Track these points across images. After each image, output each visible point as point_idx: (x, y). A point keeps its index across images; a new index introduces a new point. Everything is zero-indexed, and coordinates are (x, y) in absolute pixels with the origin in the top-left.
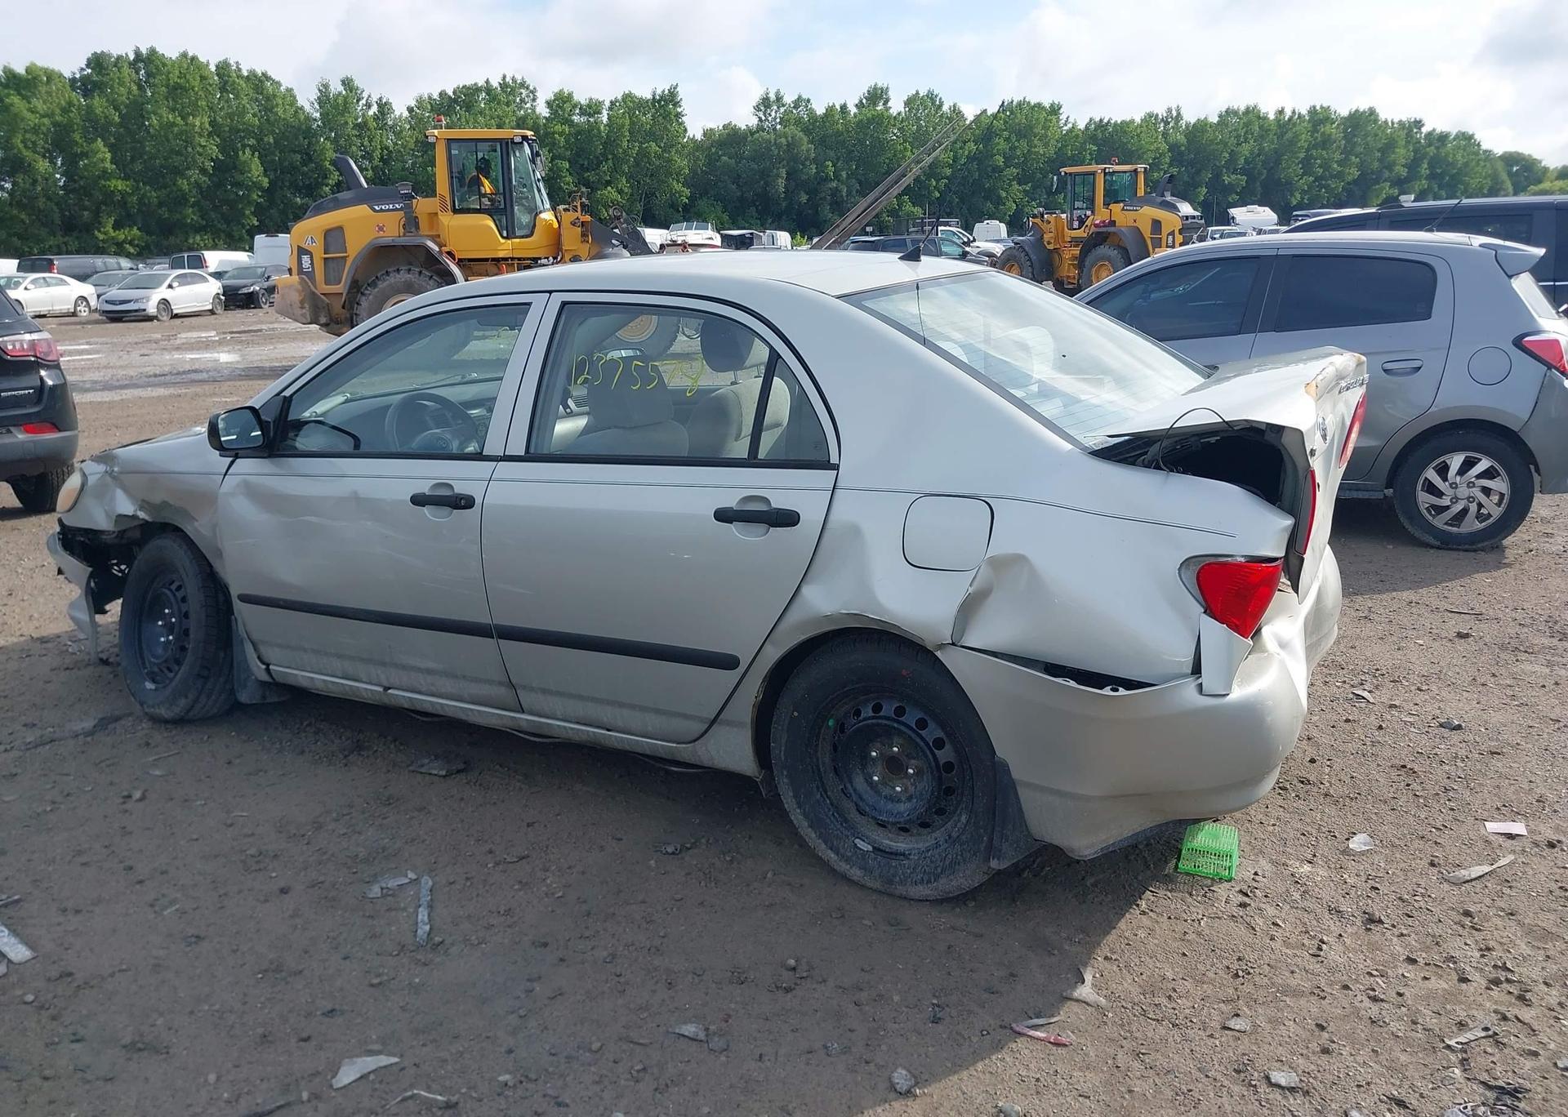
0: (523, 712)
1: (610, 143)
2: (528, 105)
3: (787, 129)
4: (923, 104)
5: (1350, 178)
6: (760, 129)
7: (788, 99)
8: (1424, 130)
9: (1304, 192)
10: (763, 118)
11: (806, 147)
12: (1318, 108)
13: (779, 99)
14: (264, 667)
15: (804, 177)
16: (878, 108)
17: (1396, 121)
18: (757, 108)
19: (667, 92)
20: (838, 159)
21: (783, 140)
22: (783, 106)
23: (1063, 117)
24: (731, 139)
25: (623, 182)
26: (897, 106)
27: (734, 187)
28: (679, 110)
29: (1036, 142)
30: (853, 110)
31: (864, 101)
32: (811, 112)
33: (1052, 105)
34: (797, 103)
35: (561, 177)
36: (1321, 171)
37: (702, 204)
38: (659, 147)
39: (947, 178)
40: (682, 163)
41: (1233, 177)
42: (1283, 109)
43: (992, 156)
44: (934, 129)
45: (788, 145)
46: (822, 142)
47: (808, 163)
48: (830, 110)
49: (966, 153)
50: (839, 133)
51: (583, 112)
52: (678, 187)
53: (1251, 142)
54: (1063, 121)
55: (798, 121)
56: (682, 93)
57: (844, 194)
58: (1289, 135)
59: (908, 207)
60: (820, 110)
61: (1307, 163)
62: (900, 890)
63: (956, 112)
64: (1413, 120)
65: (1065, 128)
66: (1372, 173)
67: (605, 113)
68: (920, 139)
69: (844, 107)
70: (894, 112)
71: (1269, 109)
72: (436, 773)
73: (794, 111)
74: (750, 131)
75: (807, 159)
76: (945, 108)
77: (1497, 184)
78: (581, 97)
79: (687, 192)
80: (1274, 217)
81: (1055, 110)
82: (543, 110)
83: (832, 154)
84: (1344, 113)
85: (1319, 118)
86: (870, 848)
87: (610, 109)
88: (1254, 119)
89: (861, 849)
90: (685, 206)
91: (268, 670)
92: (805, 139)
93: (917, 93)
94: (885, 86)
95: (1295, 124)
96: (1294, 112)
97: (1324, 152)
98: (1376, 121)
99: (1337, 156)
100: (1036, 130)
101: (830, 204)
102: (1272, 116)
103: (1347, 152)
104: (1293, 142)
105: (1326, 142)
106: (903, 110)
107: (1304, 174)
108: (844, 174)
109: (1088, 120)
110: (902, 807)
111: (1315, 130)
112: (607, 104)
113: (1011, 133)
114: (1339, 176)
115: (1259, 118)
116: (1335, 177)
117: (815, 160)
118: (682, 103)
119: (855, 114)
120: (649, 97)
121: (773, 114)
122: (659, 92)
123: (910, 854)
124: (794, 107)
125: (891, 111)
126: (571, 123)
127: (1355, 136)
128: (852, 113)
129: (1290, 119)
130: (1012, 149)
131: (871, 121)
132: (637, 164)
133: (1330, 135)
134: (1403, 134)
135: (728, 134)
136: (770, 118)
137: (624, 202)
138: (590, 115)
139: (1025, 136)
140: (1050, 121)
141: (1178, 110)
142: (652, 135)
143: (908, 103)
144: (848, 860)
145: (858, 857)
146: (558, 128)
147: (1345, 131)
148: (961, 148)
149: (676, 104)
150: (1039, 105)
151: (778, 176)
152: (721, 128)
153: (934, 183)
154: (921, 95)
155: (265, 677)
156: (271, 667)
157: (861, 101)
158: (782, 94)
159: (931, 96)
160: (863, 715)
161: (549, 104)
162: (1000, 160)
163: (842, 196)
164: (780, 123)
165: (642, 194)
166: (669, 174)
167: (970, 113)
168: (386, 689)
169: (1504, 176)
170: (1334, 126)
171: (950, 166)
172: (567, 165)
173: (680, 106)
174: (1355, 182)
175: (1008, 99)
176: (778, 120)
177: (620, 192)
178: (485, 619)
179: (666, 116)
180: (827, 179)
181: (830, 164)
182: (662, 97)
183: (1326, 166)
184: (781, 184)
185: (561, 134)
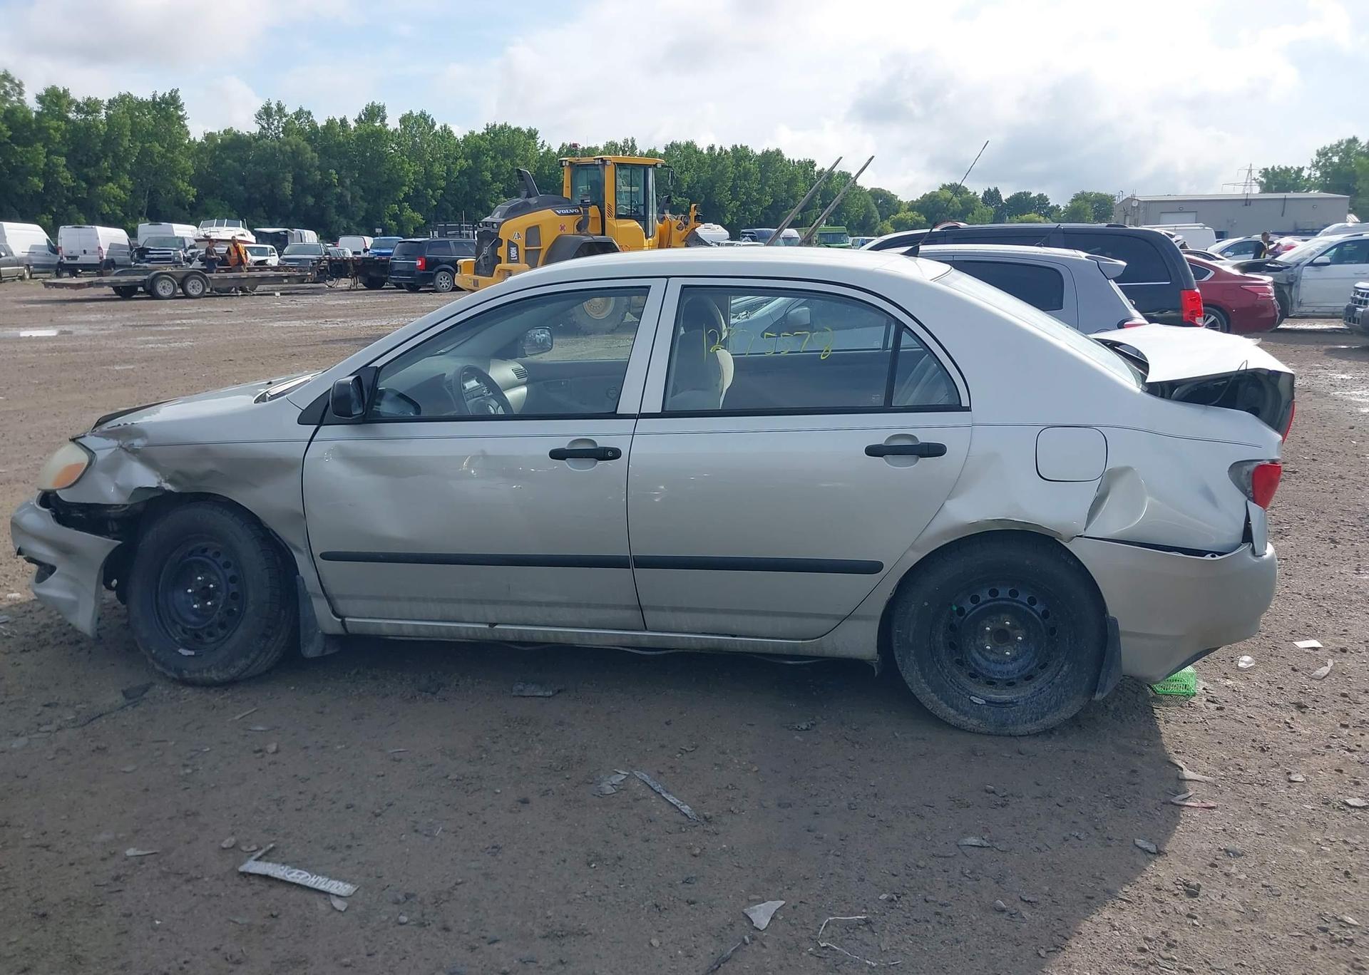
0: (646, 629)
1: (110, 141)
2: (14, 98)
3: (290, 138)
4: (416, 123)
5: (767, 204)
6: (262, 136)
7: (290, 110)
8: (816, 169)
9: (733, 214)
10: (266, 126)
11: (310, 155)
12: (739, 147)
13: (280, 109)
14: (339, 620)
15: (310, 182)
16: (377, 124)
17: (796, 161)
18: (259, 116)
19: (167, 95)
20: (341, 167)
21: (288, 148)
22: (286, 116)
23: (540, 141)
24: (233, 144)
25: (126, 180)
26: (393, 123)
27: (241, 188)
28: (180, 113)
29: (518, 161)
30: (353, 125)
31: (363, 117)
32: (313, 125)
33: (530, 131)
34: (299, 114)
35: (58, 173)
36: (745, 197)
37: (209, 203)
38: (163, 147)
39: (442, 189)
40: (187, 164)
41: (680, 199)
42: (713, 146)
43: (481, 172)
44: (429, 146)
45: (293, 152)
46: (325, 152)
47: (312, 169)
48: (331, 123)
49: (458, 167)
50: (339, 145)
51: (79, 110)
52: (183, 186)
53: (692, 171)
54: (539, 145)
55: (301, 132)
56: (183, 97)
57: (349, 199)
58: (719, 167)
59: (409, 212)
60: (321, 123)
61: (734, 190)
62: (1011, 729)
63: (447, 133)
64: (808, 160)
65: (542, 151)
66: (781, 201)
67: (103, 111)
68: (415, 153)
69: (344, 121)
70: (390, 128)
71: (702, 145)
72: (542, 695)
73: (296, 122)
74: (254, 137)
75: (311, 166)
76: (437, 127)
77: (869, 212)
78: (78, 95)
79: (194, 191)
80: (726, 233)
81: (532, 135)
82: (32, 104)
83: (335, 163)
84: (759, 152)
85: (740, 154)
86: (984, 702)
87: (108, 108)
88: (692, 152)
89: (976, 703)
90: (191, 205)
91: (343, 623)
92: (309, 148)
93: (411, 112)
94: (382, 104)
95: (723, 159)
96: (721, 149)
97: (746, 183)
98: (782, 160)
99: (756, 186)
100: (518, 152)
101: (336, 207)
102: (705, 152)
103: (763, 181)
104: (723, 173)
105: (746, 175)
106: (399, 127)
107: (733, 199)
108: (348, 182)
109: (561, 145)
110: (1010, 667)
111: (738, 165)
112: (106, 103)
113: (497, 152)
114: (758, 202)
115: (696, 151)
116: (755, 202)
117: (319, 168)
118: (185, 107)
119: (355, 128)
120: (150, 99)
121: (276, 123)
122: (160, 94)
123: (1017, 702)
124: (296, 119)
125: (388, 128)
126: (68, 121)
127: (768, 171)
128: (352, 127)
129: (719, 154)
130: (497, 166)
131: (369, 135)
132: (138, 162)
133: (749, 169)
134: (801, 171)
135: (231, 139)
136: (273, 127)
137: (128, 198)
138: (87, 113)
139: (508, 156)
140: (529, 144)
141: (633, 141)
142: (154, 135)
143: (403, 120)
144: (965, 714)
145: (974, 710)
146: (54, 123)
147: (760, 166)
148: (452, 163)
149: (179, 107)
150: (518, 130)
151: (284, 179)
152: (222, 132)
153: (431, 193)
154: (415, 115)
155: (338, 630)
156: (346, 619)
157: (360, 118)
158: (283, 105)
159: (423, 116)
160: (982, 600)
161: (40, 99)
162: (488, 176)
163: (347, 201)
164: (283, 132)
165: (145, 191)
166: (174, 173)
167: (459, 133)
168: (492, 625)
169: (874, 208)
170: (752, 162)
171: (445, 179)
172: (63, 160)
173: (182, 110)
174: (770, 207)
175: (491, 123)
176: (281, 129)
177: (122, 188)
178: (623, 552)
179: (168, 118)
180: (330, 186)
181: (334, 172)
182: (163, 99)
183: (748, 194)
184: (288, 188)
185: (57, 129)
